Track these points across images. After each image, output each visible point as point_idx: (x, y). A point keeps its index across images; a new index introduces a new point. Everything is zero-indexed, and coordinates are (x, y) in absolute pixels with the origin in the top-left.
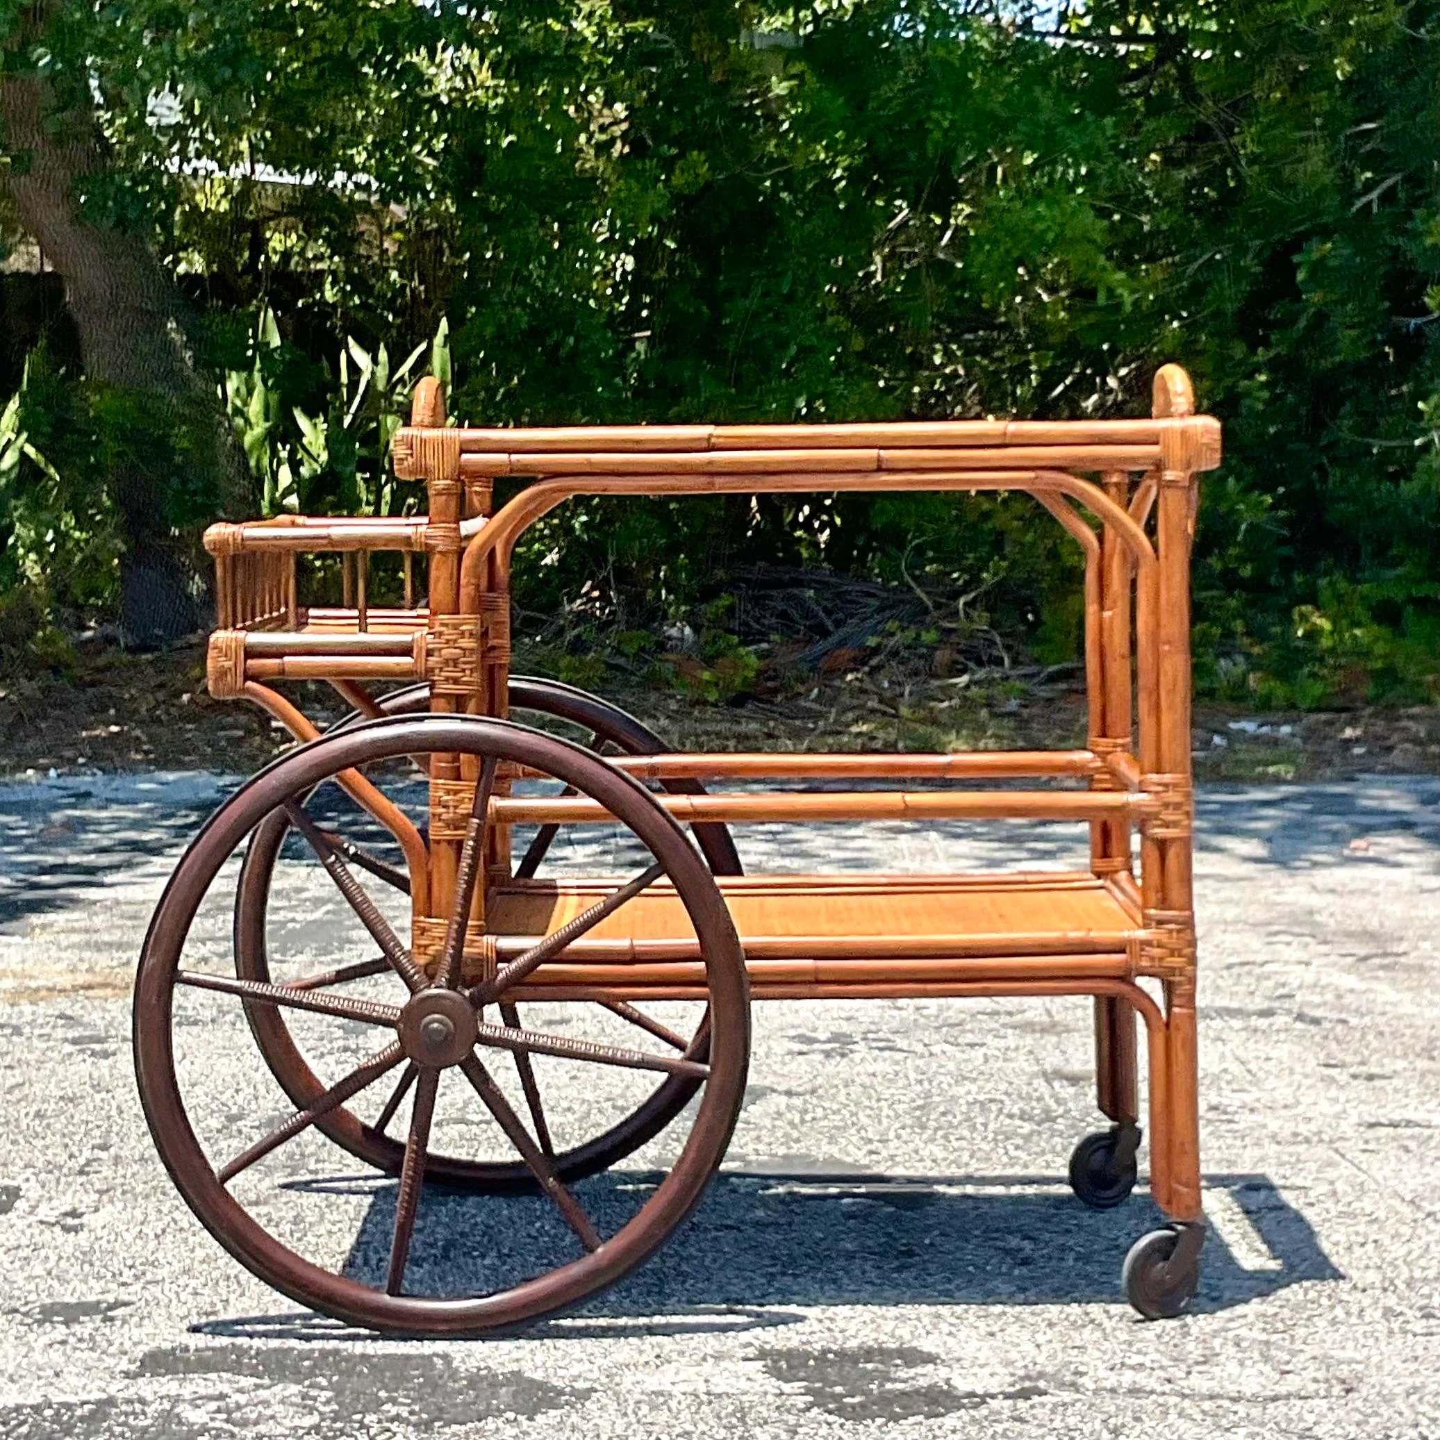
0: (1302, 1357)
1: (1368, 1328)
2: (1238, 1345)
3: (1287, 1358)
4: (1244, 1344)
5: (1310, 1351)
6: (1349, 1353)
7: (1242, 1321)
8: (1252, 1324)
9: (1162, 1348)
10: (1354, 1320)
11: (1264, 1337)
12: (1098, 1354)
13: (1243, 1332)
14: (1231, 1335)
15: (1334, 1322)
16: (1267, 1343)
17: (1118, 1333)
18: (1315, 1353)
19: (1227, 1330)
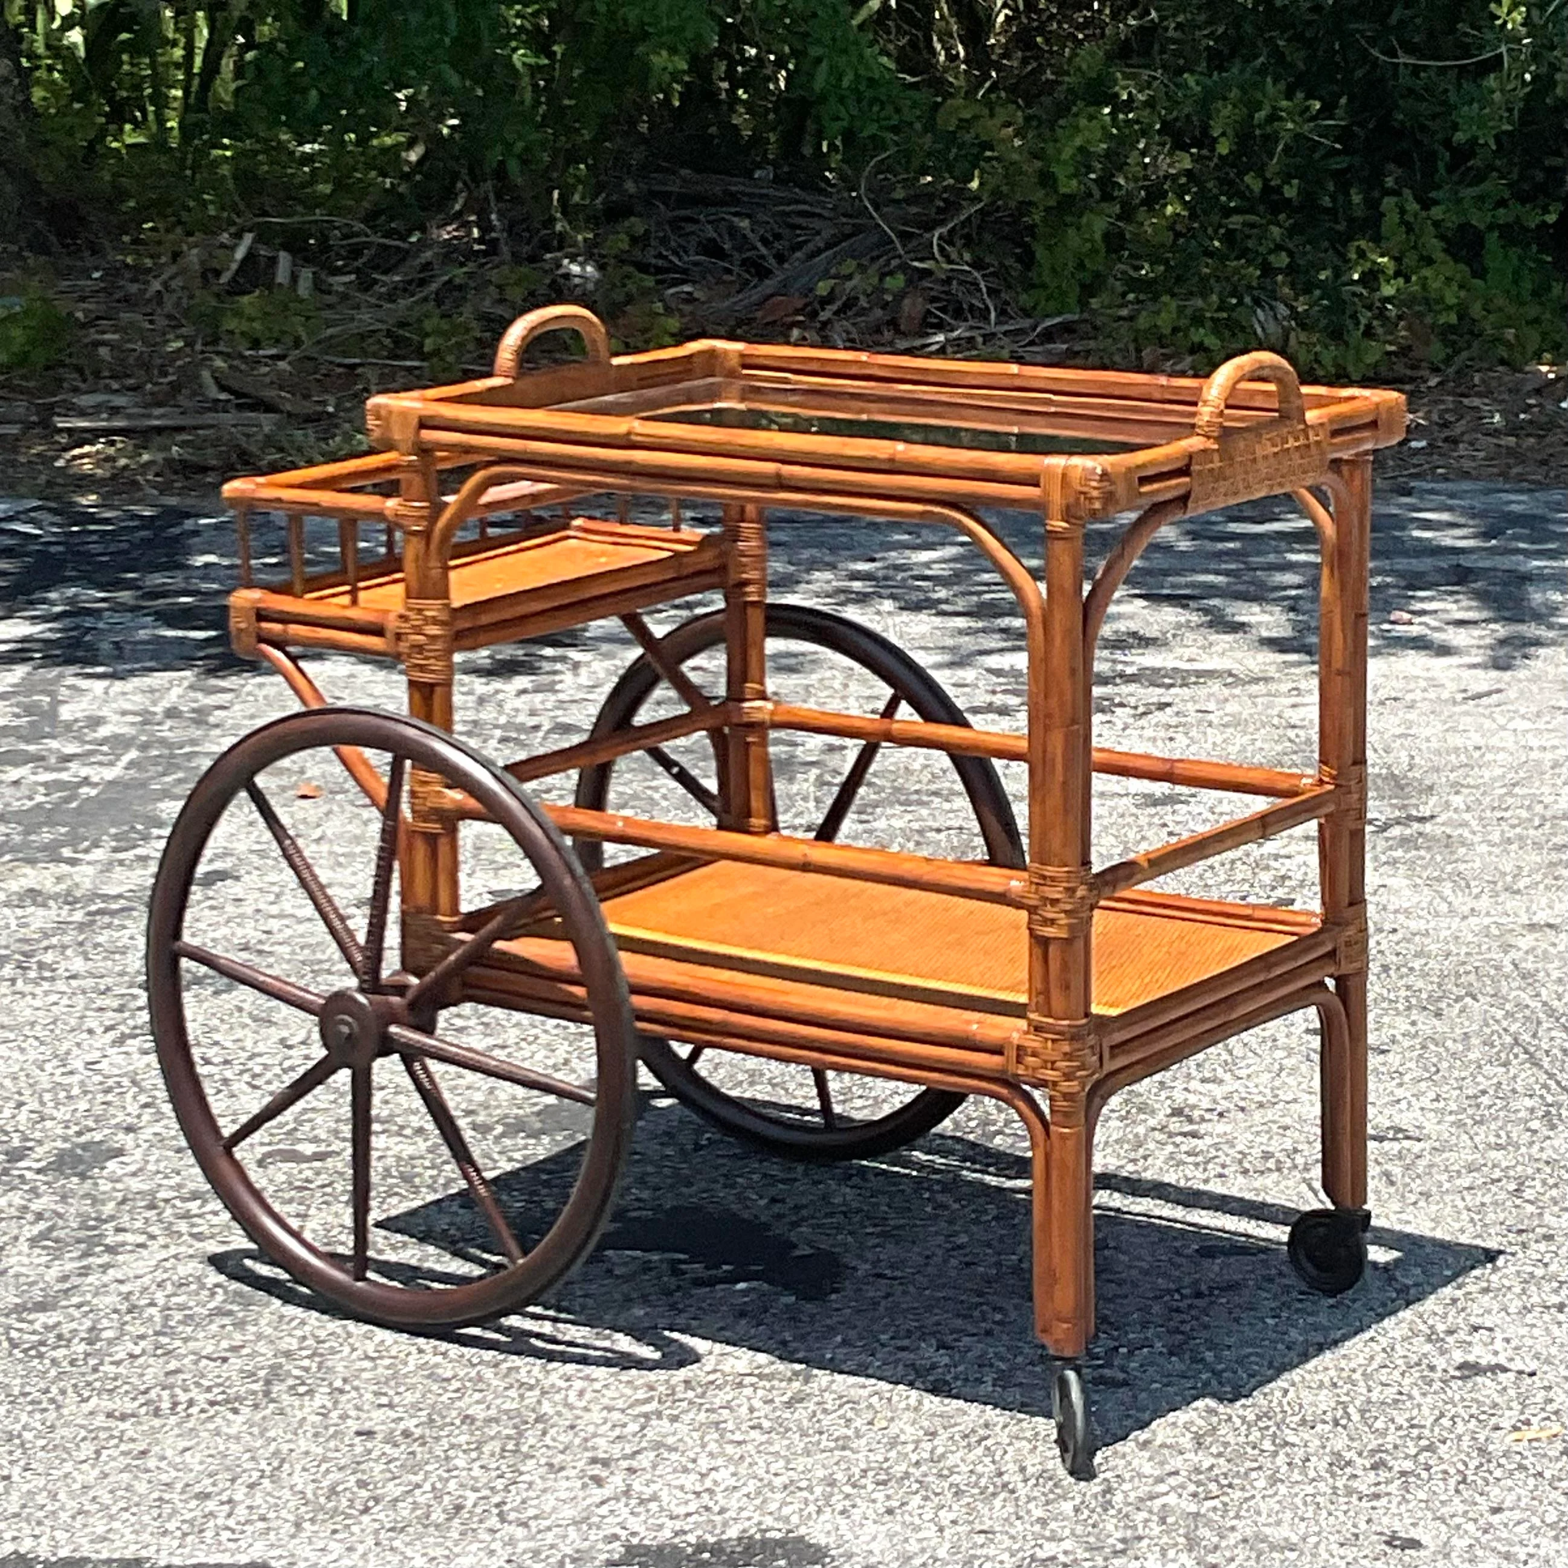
0: (1233, 1538)
1: (1310, 1490)
2: (1163, 1521)
3: (1215, 1540)
4: (1170, 1520)
5: (1245, 1528)
6: (1283, 1532)
7: (1173, 1481)
8: (1183, 1487)
9: (1079, 1530)
10: (1296, 1476)
11: (1193, 1508)
12: (1008, 1542)
13: (1172, 1499)
14: (1157, 1503)
15: (1273, 1480)
16: (1198, 1514)
17: (1032, 1506)
18: (1249, 1532)
19: (1152, 1498)
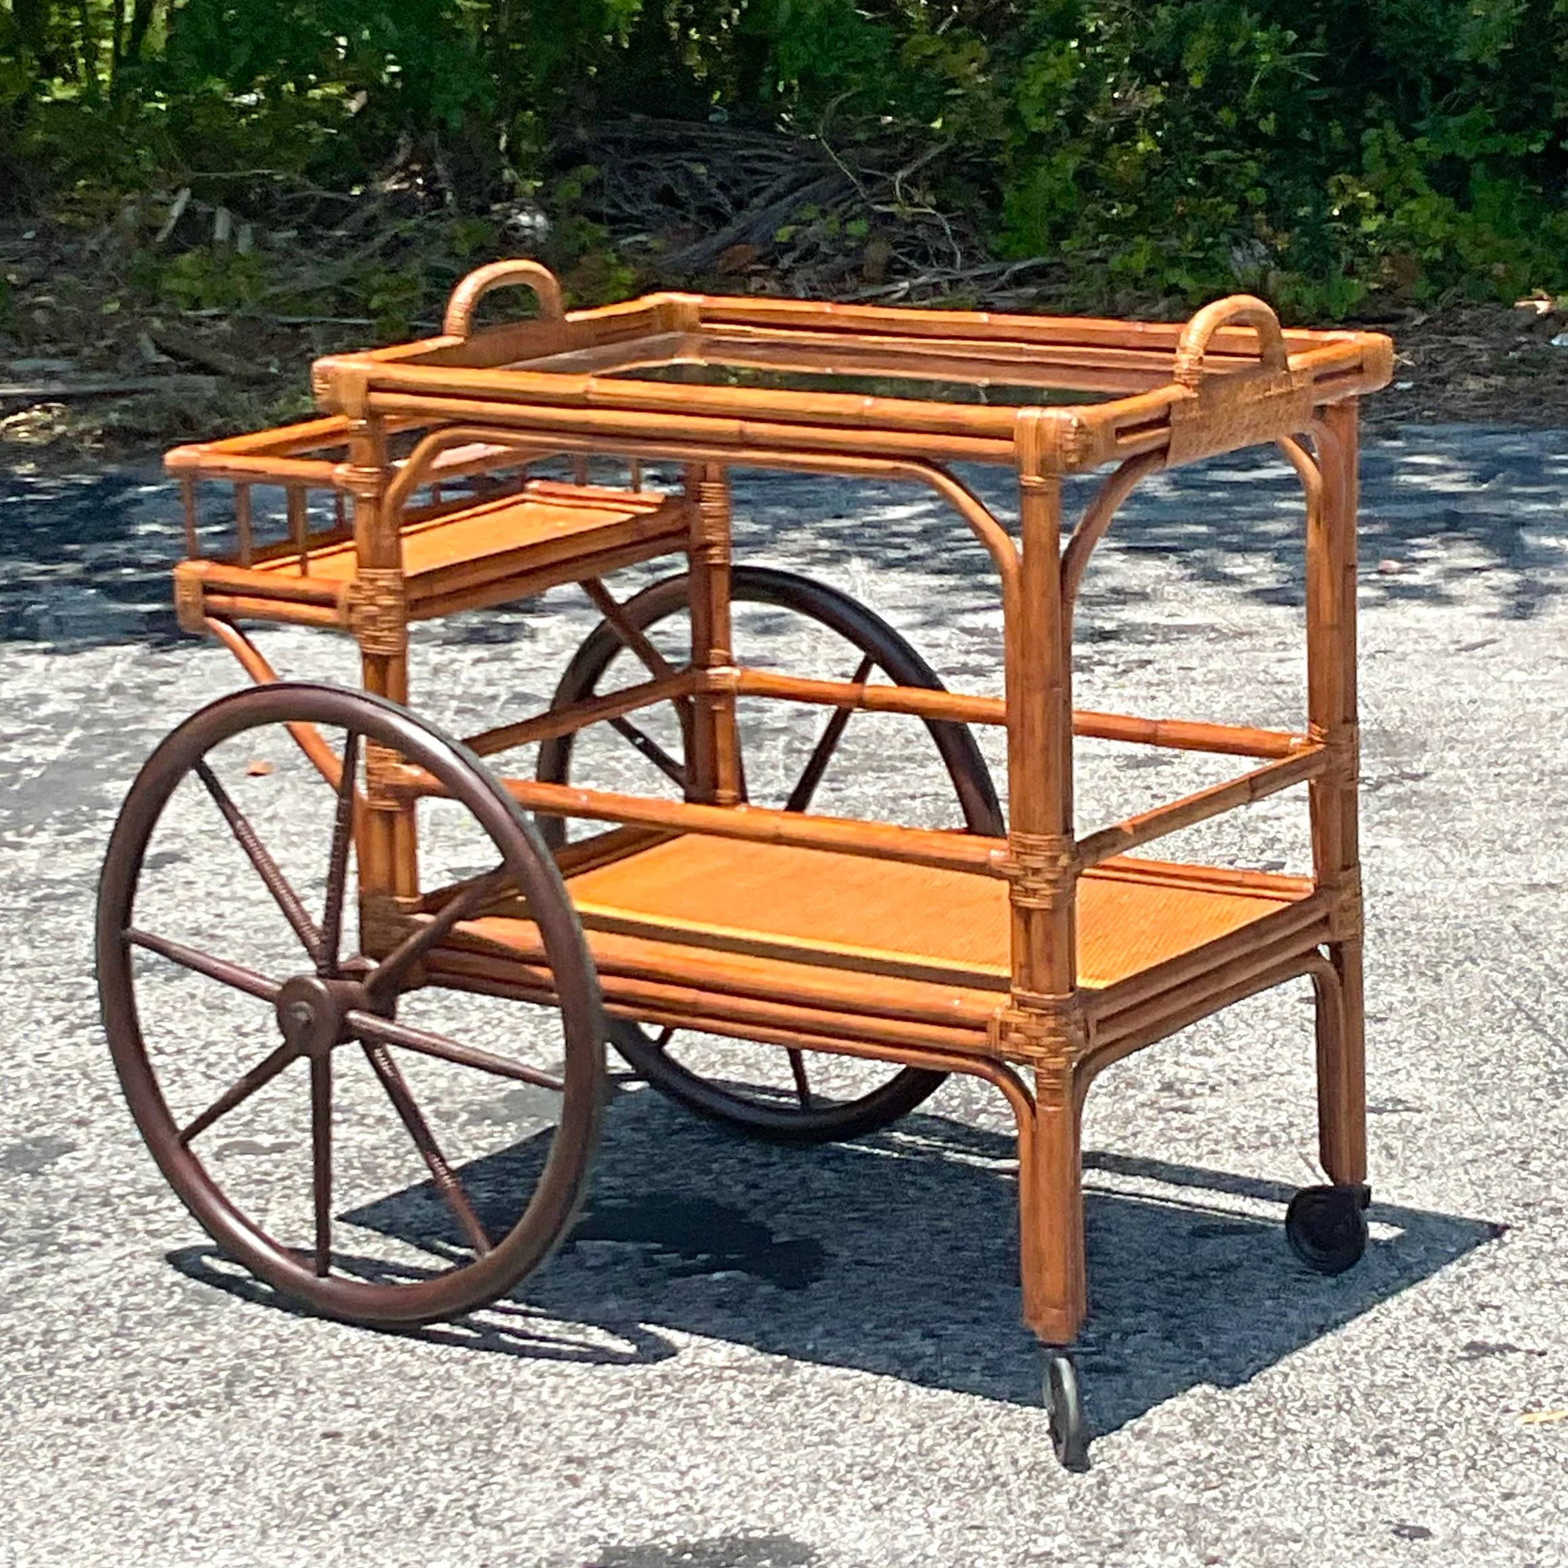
0: (1235, 1529)
1: (1313, 1478)
2: (1161, 1513)
3: (1216, 1532)
4: (1168, 1512)
5: (1247, 1519)
6: (1288, 1522)
7: (1169, 1471)
8: (1181, 1477)
9: (1075, 1523)
10: (1299, 1464)
11: (1191, 1499)
12: (1000, 1538)
13: (1170, 1491)
14: (1156, 1494)
15: (1275, 1469)
16: (1195, 1507)
17: (1024, 1499)
18: (1250, 1524)
19: (1150, 1488)
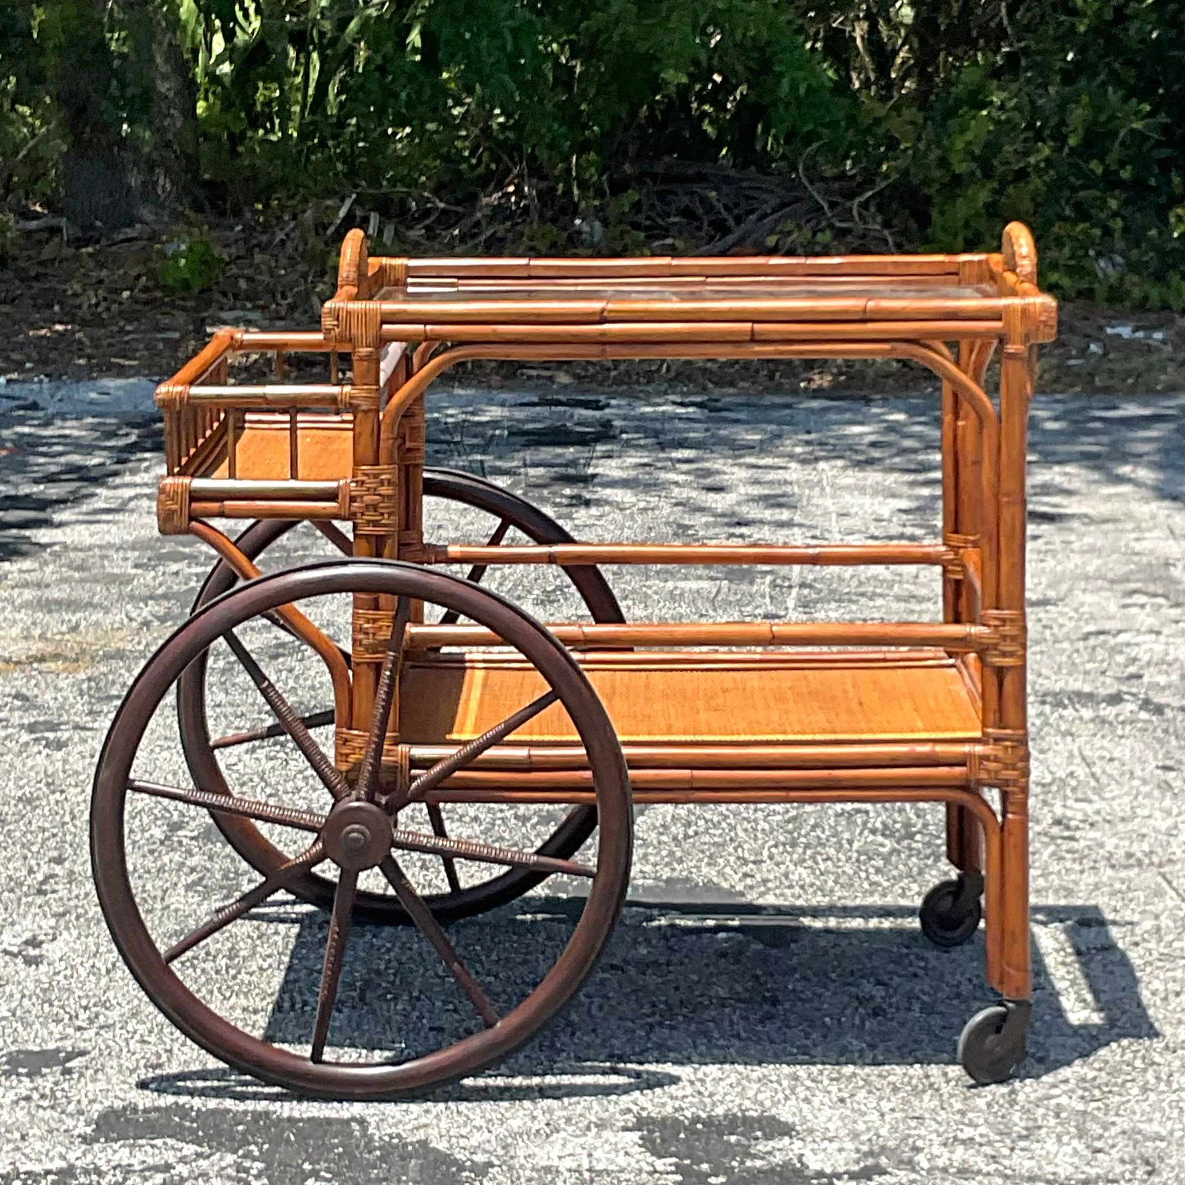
0: (1114, 1131)
1: (1174, 1097)
2: (1057, 1115)
3: (1100, 1131)
4: (1063, 1115)
5: (1123, 1123)
6: (1154, 1128)
7: (1063, 1087)
8: (1073, 1091)
9: (991, 1119)
10: (1163, 1087)
11: (1081, 1107)
12: (935, 1126)
13: (1064, 1100)
14: (1053, 1102)
15: (1145, 1089)
16: (1085, 1113)
17: (953, 1100)
18: (1126, 1126)
19: (1049, 1097)
